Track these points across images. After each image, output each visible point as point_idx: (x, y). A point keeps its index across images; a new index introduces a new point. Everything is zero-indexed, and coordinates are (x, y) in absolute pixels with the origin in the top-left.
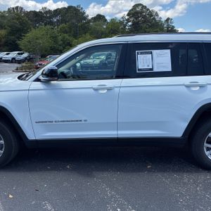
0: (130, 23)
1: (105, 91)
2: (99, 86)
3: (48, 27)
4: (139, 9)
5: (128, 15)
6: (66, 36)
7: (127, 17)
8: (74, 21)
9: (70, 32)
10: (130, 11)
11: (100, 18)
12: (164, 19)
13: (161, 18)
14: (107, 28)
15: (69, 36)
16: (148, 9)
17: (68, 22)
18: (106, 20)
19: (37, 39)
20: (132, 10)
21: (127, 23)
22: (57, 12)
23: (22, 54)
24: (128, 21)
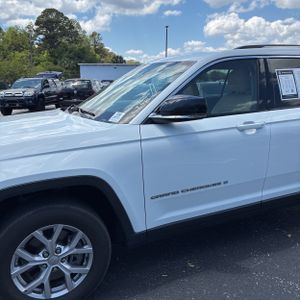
0: (41, 37)
1: (254, 131)
2: (245, 123)
4: (52, 16)
5: (36, 24)
7: (35, 27)
12: (88, 34)
13: (84, 32)
16: (66, 18)
20: (42, 16)
21: (36, 36)
24: (38, 32)
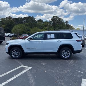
0: (52, 23)
3: (22, 24)
4: (55, 18)
5: (51, 20)
6: (28, 27)
8: (31, 22)
9: (29, 26)
10: (52, 18)
11: (41, 21)
13: (64, 21)
14: (43, 24)
15: (29, 27)
16: (59, 18)
17: (29, 22)
18: (43, 22)
19: (18, 29)
22: (25, 18)
23: (11, 34)
24: (51, 22)
